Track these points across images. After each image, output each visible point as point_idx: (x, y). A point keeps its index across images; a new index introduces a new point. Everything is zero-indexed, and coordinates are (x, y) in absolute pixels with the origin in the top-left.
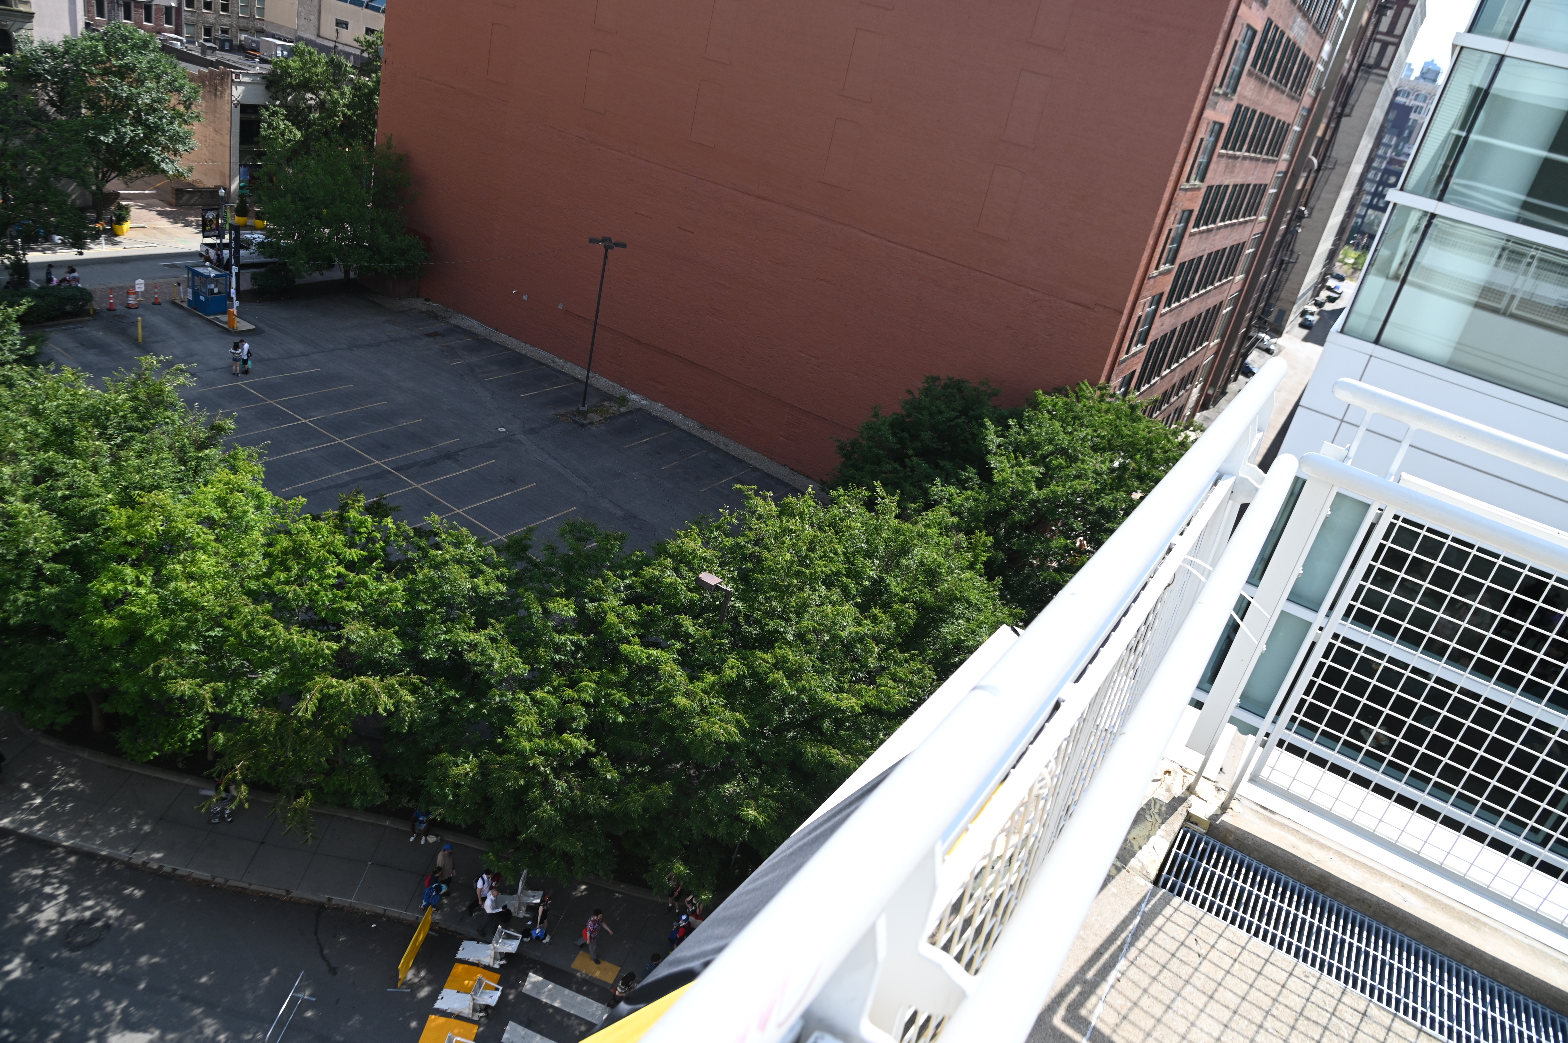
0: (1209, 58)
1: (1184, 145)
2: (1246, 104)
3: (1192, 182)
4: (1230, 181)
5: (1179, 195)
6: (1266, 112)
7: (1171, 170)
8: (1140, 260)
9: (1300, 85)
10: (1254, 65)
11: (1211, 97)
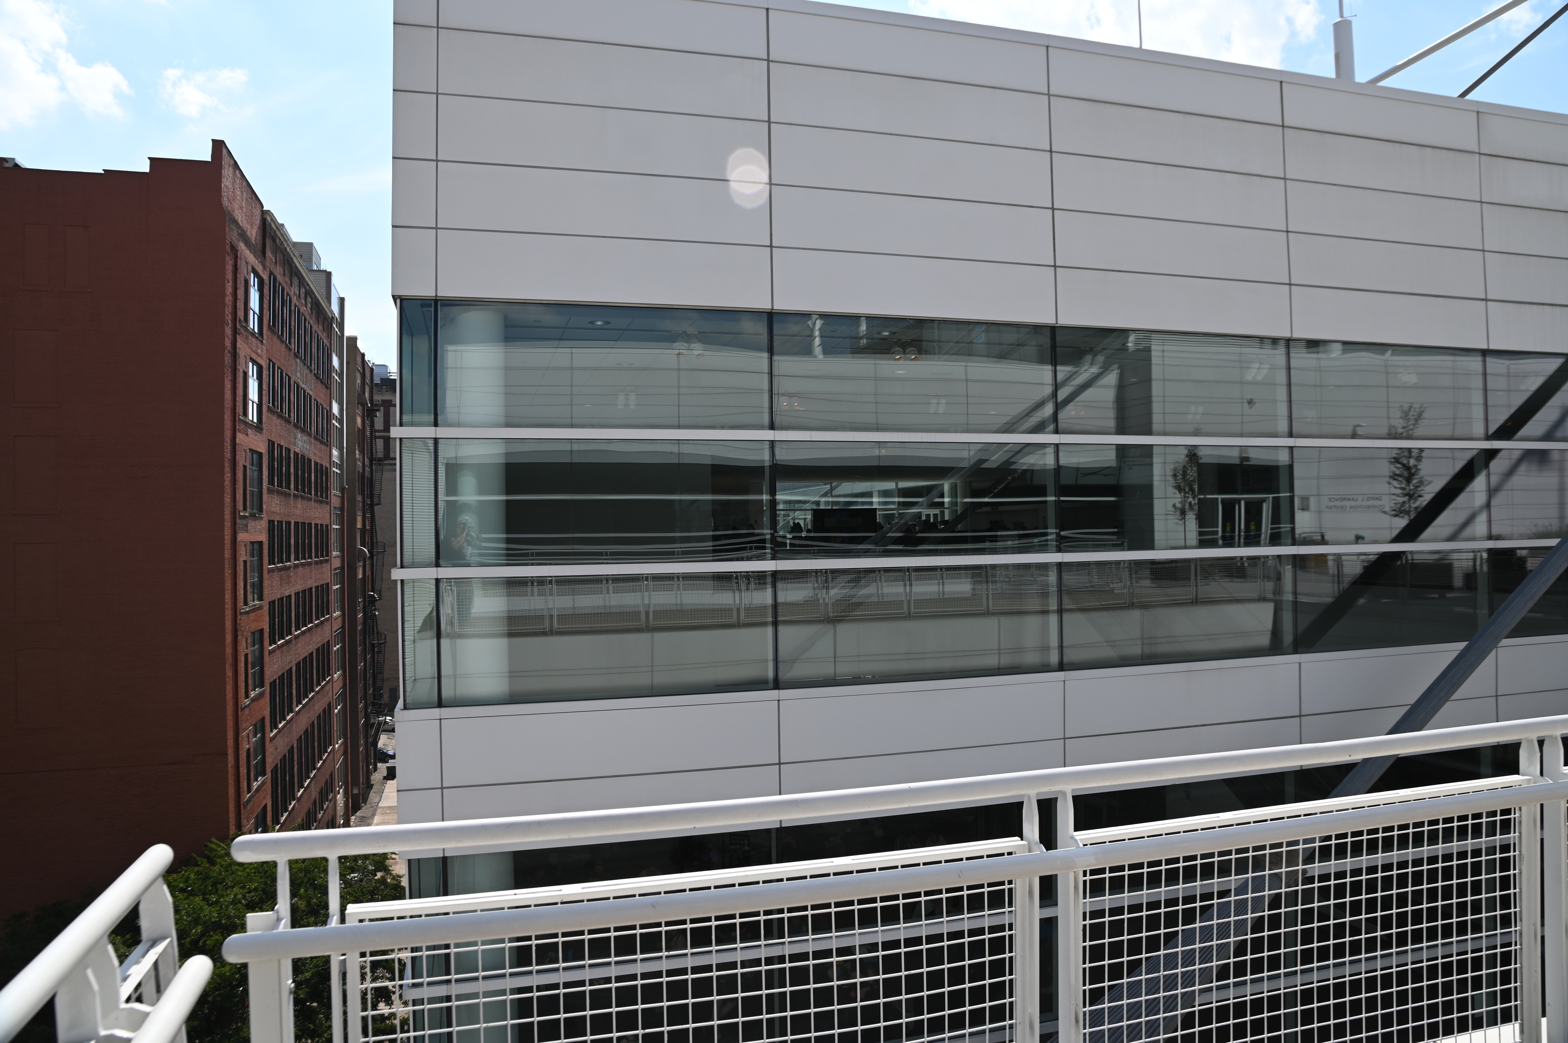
0: (223, 486)
1: (228, 572)
2: (277, 518)
3: (251, 603)
4: (289, 591)
5: (243, 620)
6: (301, 520)
7: (224, 599)
8: (225, 695)
9: (323, 491)
10: (271, 482)
11: (238, 521)
